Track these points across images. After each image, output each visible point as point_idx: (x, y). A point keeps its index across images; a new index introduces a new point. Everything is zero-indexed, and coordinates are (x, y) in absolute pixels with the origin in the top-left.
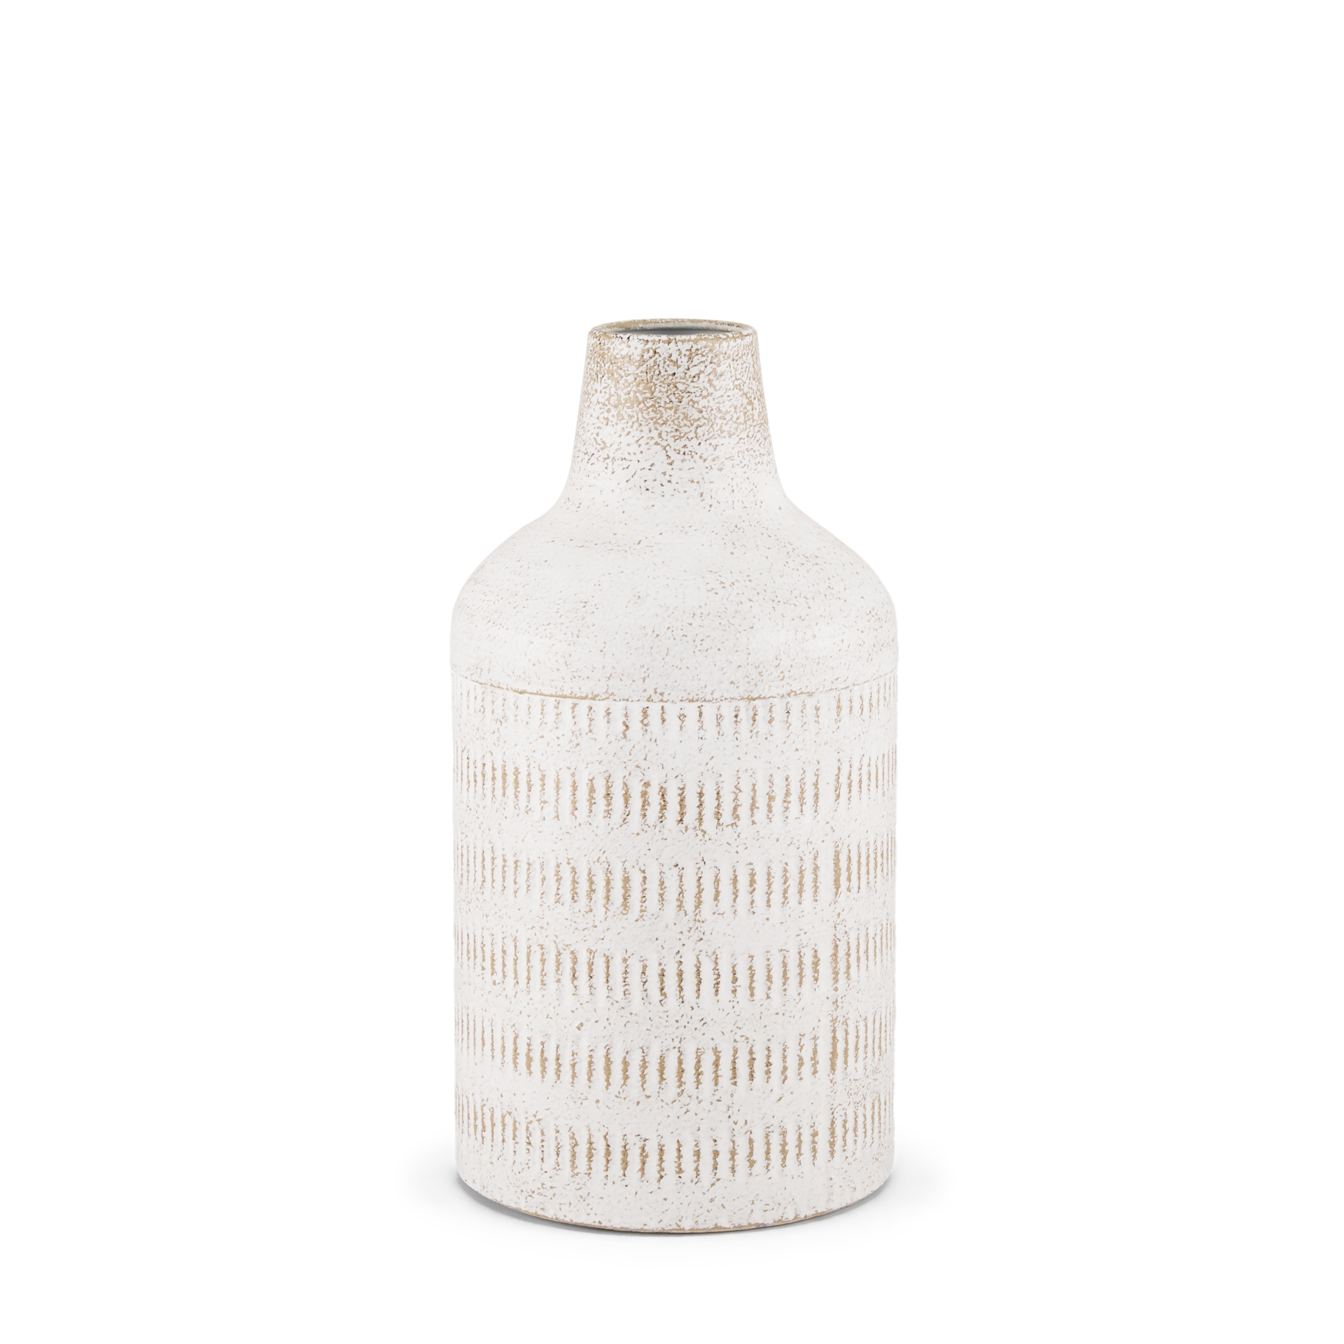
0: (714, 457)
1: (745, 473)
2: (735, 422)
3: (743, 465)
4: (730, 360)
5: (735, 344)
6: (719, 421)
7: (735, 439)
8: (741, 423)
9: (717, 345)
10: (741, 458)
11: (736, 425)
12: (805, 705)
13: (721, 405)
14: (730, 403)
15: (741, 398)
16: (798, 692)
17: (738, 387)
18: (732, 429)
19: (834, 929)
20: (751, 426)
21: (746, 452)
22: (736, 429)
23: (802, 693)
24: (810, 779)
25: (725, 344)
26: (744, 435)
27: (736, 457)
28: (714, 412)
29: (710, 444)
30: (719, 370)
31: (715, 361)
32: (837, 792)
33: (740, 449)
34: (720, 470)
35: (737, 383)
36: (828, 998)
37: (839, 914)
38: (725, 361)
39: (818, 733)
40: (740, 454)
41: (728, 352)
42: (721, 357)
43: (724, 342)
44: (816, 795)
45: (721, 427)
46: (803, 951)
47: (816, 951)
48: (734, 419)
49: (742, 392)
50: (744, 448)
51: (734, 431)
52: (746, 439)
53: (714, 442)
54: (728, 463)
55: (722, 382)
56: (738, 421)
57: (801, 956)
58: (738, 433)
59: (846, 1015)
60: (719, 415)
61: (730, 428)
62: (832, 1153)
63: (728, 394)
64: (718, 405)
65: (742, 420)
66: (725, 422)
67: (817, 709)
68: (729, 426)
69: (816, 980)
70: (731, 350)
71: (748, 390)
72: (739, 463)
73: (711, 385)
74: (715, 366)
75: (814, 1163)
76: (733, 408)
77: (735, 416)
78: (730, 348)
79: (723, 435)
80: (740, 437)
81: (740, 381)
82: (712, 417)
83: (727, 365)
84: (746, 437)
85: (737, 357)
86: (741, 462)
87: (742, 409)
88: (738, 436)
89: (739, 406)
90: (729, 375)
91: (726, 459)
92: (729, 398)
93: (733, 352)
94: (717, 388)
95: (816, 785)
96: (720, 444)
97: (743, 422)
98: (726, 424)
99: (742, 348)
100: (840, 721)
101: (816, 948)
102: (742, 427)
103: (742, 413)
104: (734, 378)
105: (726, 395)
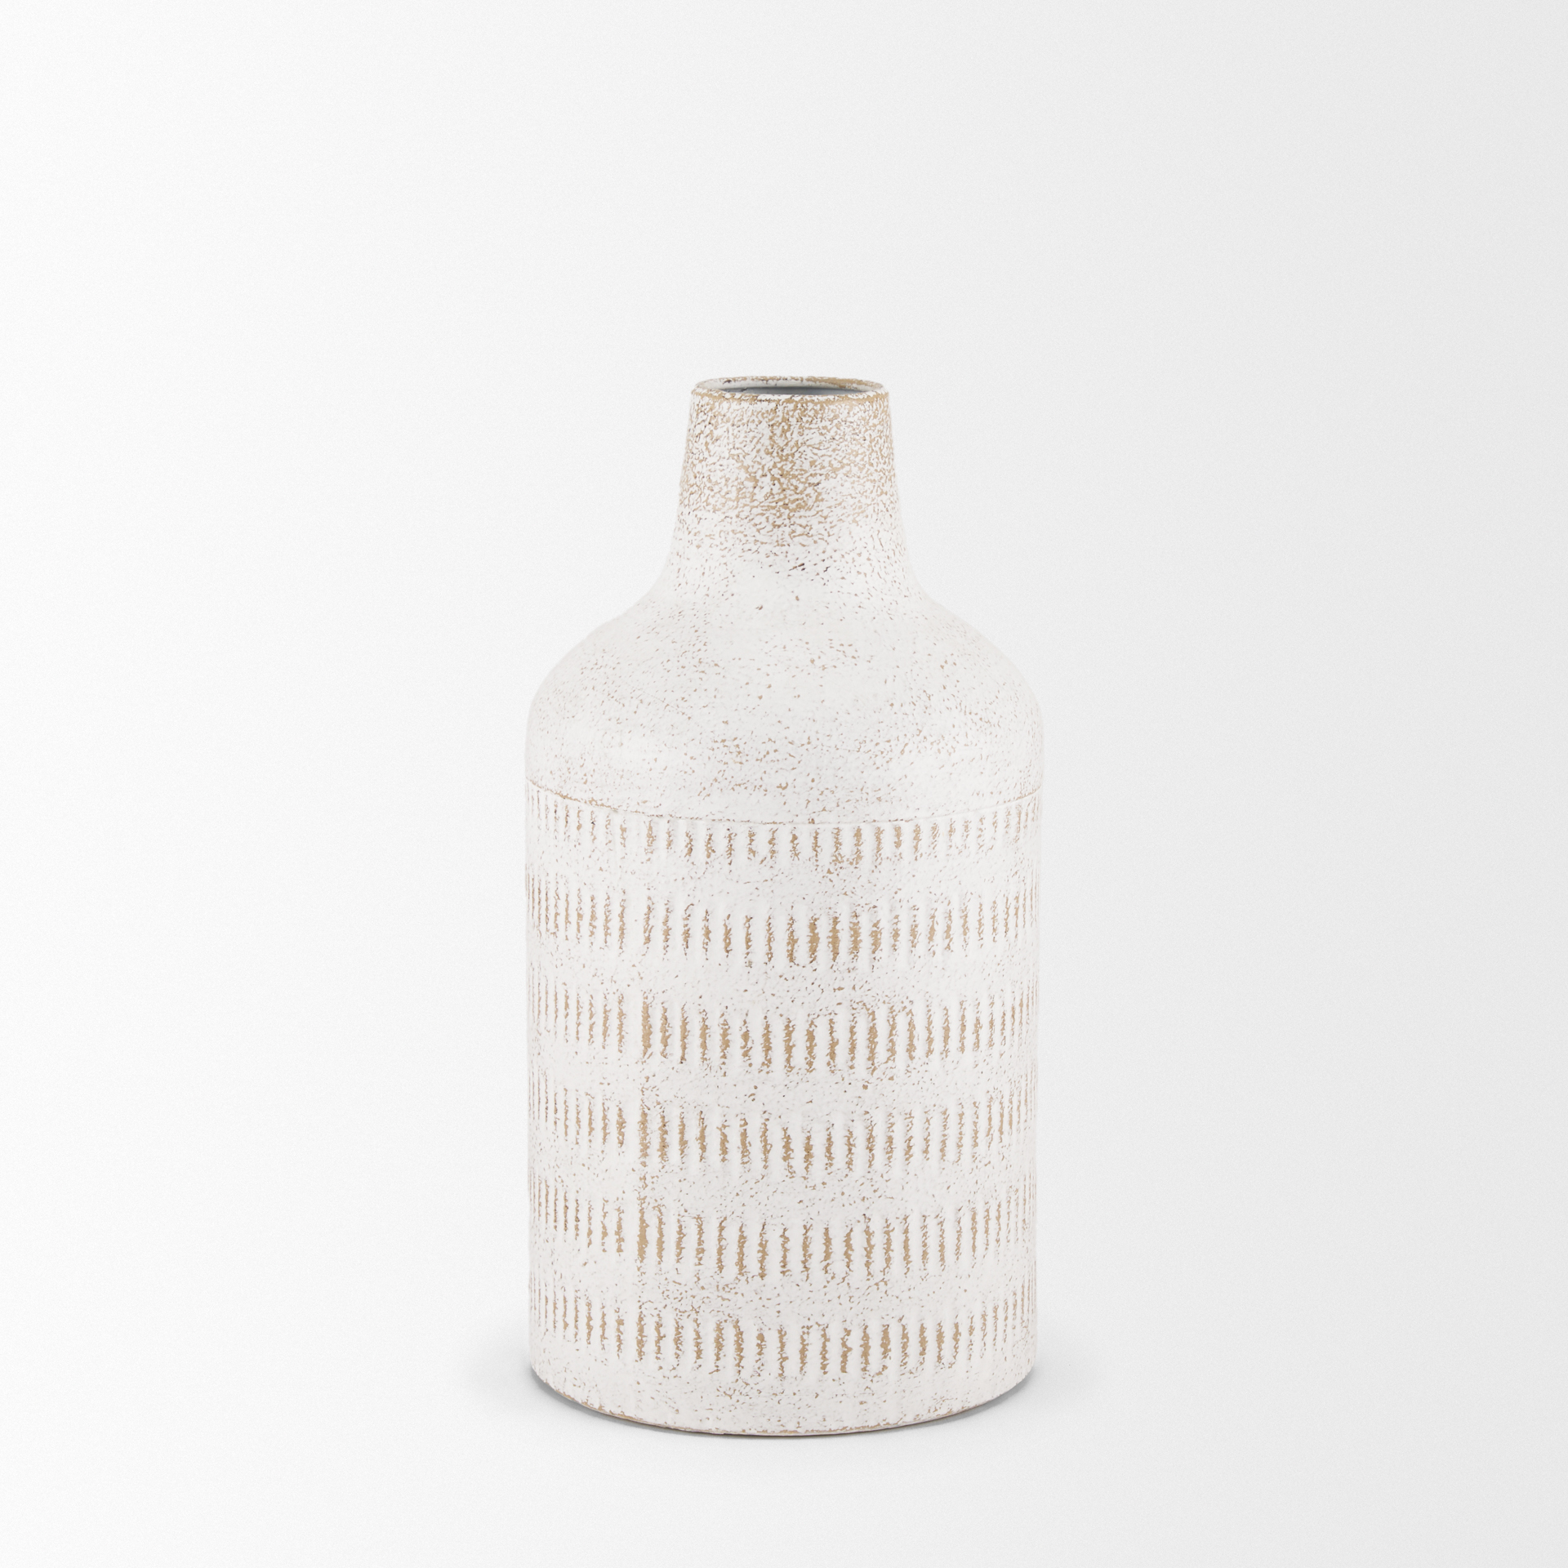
0: (696, 531)
1: (723, 556)
2: (723, 497)
3: (723, 547)
4: (729, 424)
5: (738, 407)
6: (707, 492)
7: (719, 516)
8: (730, 499)
9: (717, 404)
10: (723, 539)
11: (724, 500)
12: (610, 820)
13: (712, 474)
14: (722, 474)
15: (737, 471)
16: (599, 803)
17: (736, 457)
18: (718, 504)
19: (641, 1093)
20: (745, 505)
21: (731, 533)
22: (724, 505)
23: (602, 805)
24: (616, 910)
25: (725, 405)
26: (733, 514)
27: (717, 535)
28: (705, 480)
29: (696, 516)
30: (716, 433)
31: (713, 422)
32: (647, 935)
33: (725, 529)
34: (698, 547)
35: (733, 452)
36: (633, 1170)
37: (648, 1079)
38: (723, 424)
39: (624, 858)
40: (722, 534)
41: (728, 415)
42: (720, 418)
43: (725, 402)
44: (622, 930)
45: (708, 498)
46: (607, 1104)
47: (620, 1109)
48: (723, 493)
49: (740, 464)
50: (729, 528)
51: (721, 507)
52: (735, 519)
53: (700, 514)
54: (708, 541)
55: (717, 448)
56: (727, 496)
57: (604, 1109)
58: (724, 509)
59: (659, 1200)
60: (708, 485)
61: (716, 502)
62: (641, 1353)
63: (721, 462)
64: (709, 473)
65: (733, 495)
66: (712, 493)
67: (624, 830)
68: (715, 499)
69: (621, 1143)
70: (732, 413)
71: (751, 464)
72: (718, 543)
73: (707, 449)
74: (712, 428)
75: (618, 1355)
76: (723, 480)
77: (725, 490)
78: (731, 410)
79: (708, 508)
80: (726, 515)
81: (740, 451)
82: (702, 486)
83: (725, 429)
84: (734, 517)
85: (740, 423)
86: (721, 544)
87: (736, 483)
88: (724, 513)
89: (733, 478)
90: (726, 441)
91: (706, 536)
92: (721, 468)
93: (734, 415)
94: (712, 454)
95: (622, 916)
96: (703, 517)
97: (733, 498)
98: (713, 497)
99: (750, 413)
100: (652, 853)
101: (621, 1106)
102: (731, 504)
103: (734, 488)
104: (731, 446)
105: (718, 463)
